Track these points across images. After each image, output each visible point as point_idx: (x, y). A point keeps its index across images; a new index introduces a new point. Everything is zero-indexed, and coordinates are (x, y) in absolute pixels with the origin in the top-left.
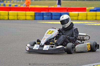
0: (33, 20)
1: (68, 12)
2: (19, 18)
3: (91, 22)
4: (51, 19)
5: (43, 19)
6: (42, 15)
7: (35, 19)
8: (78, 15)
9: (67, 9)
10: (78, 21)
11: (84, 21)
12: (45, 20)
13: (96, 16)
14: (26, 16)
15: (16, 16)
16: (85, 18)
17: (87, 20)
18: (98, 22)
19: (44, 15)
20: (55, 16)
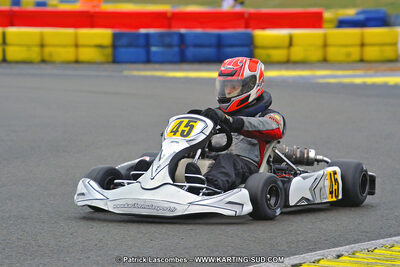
0: (108, 63)
1: (249, 31)
2: (47, 58)
3: (340, 73)
4: (182, 59)
5: (148, 61)
6: (142, 41)
7: (115, 61)
8: (291, 44)
9: (246, 16)
10: (287, 69)
11: (311, 69)
12: (157, 66)
13: (362, 45)
14: (76, 46)
15: (36, 46)
16: (316, 55)
17: (325, 62)
18: (369, 72)
19: (152, 41)
20: (196, 46)
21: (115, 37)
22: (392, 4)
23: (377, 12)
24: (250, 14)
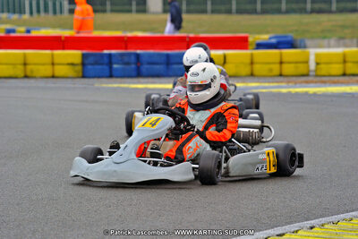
0: (78, 77)
2: (28, 74)
3: (267, 85)
4: (139, 74)
5: (111, 76)
6: (106, 60)
7: (84, 76)
8: (225, 62)
9: (187, 39)
12: (119, 80)
13: (281, 63)
14: (53, 64)
16: (246, 70)
17: (252, 76)
18: (290, 84)
19: (113, 60)
20: (149, 63)
21: (84, 56)
22: (297, 31)
23: (286, 37)
24: (190, 38)
